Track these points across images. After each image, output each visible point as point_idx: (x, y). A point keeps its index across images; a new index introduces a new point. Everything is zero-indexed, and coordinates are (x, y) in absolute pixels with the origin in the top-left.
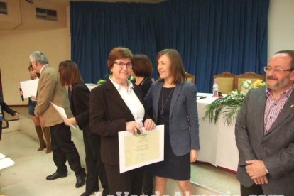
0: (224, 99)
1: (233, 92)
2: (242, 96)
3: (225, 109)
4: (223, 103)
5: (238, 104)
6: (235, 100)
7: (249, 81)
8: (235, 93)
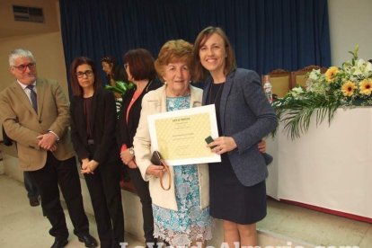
0: (282, 101)
1: (295, 89)
2: (310, 93)
3: (286, 114)
4: (281, 107)
5: (305, 105)
6: (299, 100)
7: (318, 71)
8: (299, 90)
